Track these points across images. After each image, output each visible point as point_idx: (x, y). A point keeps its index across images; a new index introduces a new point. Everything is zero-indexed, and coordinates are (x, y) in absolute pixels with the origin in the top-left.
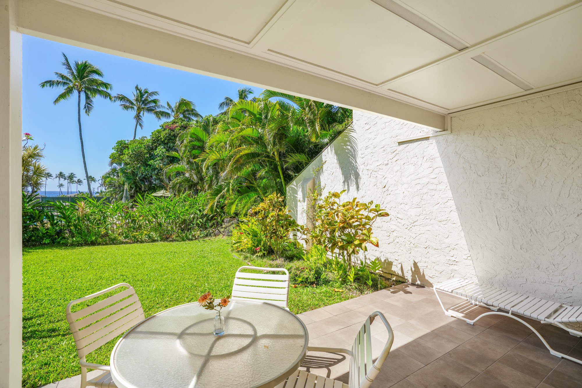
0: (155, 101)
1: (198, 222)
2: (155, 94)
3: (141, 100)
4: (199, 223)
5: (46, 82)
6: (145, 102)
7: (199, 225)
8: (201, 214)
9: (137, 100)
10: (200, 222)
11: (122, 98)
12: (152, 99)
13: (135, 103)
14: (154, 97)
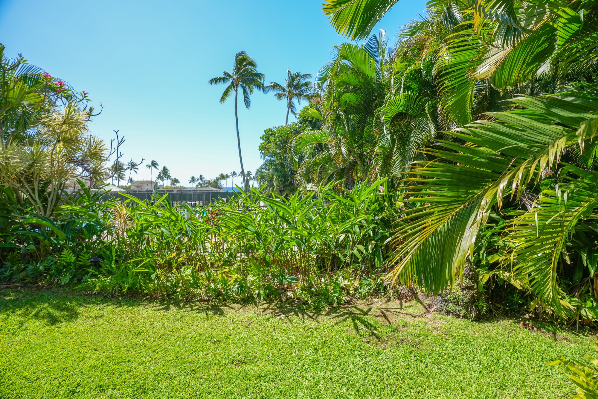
0: (306, 84)
1: (355, 251)
2: (307, 77)
3: (293, 85)
4: (358, 255)
5: (212, 80)
6: (297, 87)
7: (358, 259)
8: (363, 232)
9: (289, 86)
10: (359, 251)
11: (275, 86)
12: (304, 82)
13: (286, 88)
14: (307, 80)
